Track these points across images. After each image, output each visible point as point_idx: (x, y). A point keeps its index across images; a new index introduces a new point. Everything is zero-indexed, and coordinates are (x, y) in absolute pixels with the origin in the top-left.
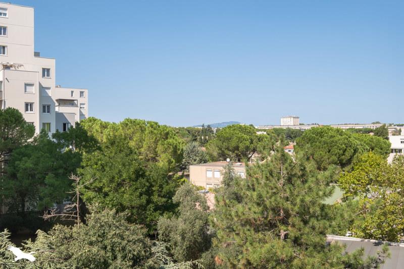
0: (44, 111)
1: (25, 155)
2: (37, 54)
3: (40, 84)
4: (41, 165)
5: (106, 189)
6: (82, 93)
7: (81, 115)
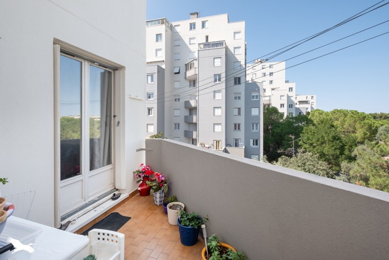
0: (290, 107)
1: (277, 126)
2: (287, 82)
3: (287, 95)
4: (284, 131)
5: (315, 144)
6: (312, 97)
7: (312, 108)
